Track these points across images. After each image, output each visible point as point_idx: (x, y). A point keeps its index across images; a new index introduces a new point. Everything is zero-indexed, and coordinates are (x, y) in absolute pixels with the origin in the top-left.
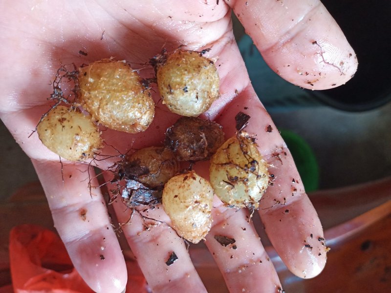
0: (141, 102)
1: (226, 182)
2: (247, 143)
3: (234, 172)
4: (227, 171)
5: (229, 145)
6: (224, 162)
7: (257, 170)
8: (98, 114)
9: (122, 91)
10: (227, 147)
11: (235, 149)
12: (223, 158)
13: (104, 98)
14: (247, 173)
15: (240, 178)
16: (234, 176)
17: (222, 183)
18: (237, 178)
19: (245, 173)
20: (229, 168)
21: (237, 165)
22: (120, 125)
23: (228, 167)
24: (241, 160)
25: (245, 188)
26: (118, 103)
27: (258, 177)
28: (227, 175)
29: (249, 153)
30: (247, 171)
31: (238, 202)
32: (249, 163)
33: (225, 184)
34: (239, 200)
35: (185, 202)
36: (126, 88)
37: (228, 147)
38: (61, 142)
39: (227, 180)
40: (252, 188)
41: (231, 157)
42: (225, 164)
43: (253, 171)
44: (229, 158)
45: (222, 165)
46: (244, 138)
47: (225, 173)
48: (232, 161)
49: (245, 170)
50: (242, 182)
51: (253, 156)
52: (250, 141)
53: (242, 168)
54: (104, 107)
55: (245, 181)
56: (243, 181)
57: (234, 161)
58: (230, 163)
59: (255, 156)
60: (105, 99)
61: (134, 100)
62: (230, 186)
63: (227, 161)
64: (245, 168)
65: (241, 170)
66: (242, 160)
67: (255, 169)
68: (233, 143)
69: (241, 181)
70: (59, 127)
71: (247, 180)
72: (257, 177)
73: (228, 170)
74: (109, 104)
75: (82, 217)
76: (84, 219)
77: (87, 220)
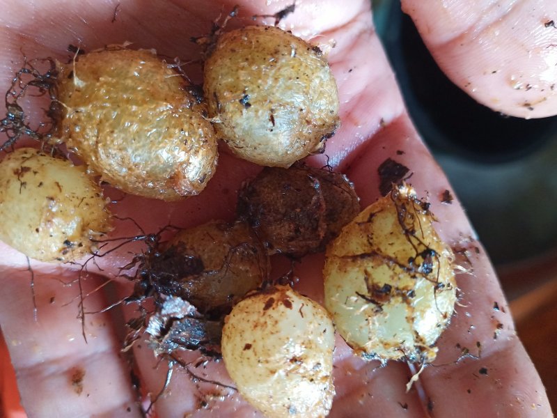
0: (186, 126)
1: (363, 297)
2: (412, 211)
3: (382, 275)
4: (366, 272)
5: (372, 215)
6: (360, 252)
7: (435, 272)
8: (97, 159)
9: (144, 102)
10: (366, 220)
11: (386, 224)
12: (356, 244)
13: (107, 118)
14: (414, 277)
15: (397, 289)
16: (382, 285)
17: (354, 298)
18: (388, 288)
19: (408, 279)
20: (371, 264)
21: (390, 259)
22: (144, 180)
23: (369, 265)
24: (399, 247)
25: (407, 312)
26: (135, 127)
27: (437, 286)
28: (366, 280)
29: (418, 234)
30: (412, 273)
31: (386, 345)
32: (417, 255)
33: (362, 300)
34: (391, 340)
35: (267, 362)
36: (153, 97)
37: (370, 221)
38: (18, 217)
39: (365, 291)
40: (423, 312)
41: (375, 240)
42: (363, 256)
43: (427, 273)
44: (371, 244)
45: (355, 258)
46: (407, 199)
47: (362, 277)
48: (379, 249)
49: (409, 270)
50: (400, 299)
51: (427, 241)
52: (419, 208)
53: (402, 266)
54: (106, 139)
55: (407, 296)
56: (403, 296)
57: (383, 249)
58: (373, 254)
59: (429, 241)
60: (107, 120)
61: (170, 123)
62: (373, 306)
63: (367, 250)
64: (409, 265)
65: (398, 269)
66: (401, 248)
67: (431, 271)
68: (382, 211)
69: (398, 295)
70: (15, 185)
71: (412, 295)
72: (436, 288)
73: (369, 269)
74: (116, 131)
75: (75, 387)
76: (79, 391)
77: (83, 394)
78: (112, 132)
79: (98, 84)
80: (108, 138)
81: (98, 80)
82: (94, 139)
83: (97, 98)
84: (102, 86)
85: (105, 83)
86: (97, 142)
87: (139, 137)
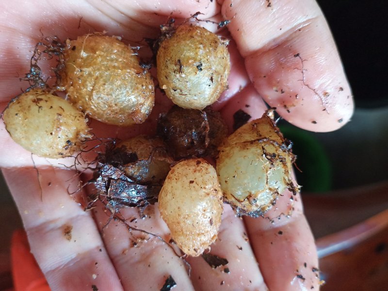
0: (144, 84)
8: (90, 99)
9: (123, 68)
13: (101, 76)
26: (119, 83)
54: (99, 88)
61: (137, 80)
74: (106, 84)
75: (67, 236)
76: (69, 239)
77: (72, 240)
78: (104, 84)
79: (96, 55)
80: (102, 88)
81: (95, 53)
82: (91, 88)
83: (95, 64)
84: (98, 56)
85: (100, 55)
86: (92, 90)
87: (121, 88)
